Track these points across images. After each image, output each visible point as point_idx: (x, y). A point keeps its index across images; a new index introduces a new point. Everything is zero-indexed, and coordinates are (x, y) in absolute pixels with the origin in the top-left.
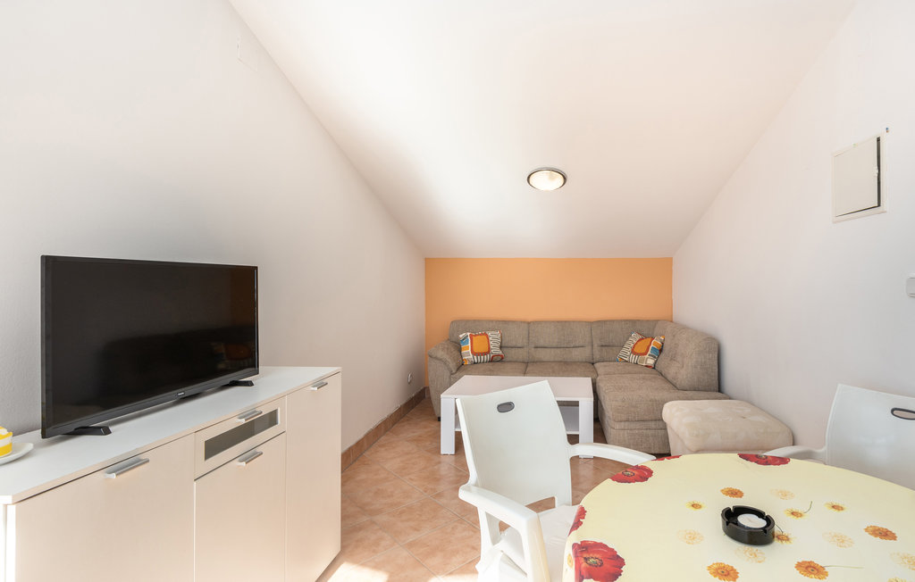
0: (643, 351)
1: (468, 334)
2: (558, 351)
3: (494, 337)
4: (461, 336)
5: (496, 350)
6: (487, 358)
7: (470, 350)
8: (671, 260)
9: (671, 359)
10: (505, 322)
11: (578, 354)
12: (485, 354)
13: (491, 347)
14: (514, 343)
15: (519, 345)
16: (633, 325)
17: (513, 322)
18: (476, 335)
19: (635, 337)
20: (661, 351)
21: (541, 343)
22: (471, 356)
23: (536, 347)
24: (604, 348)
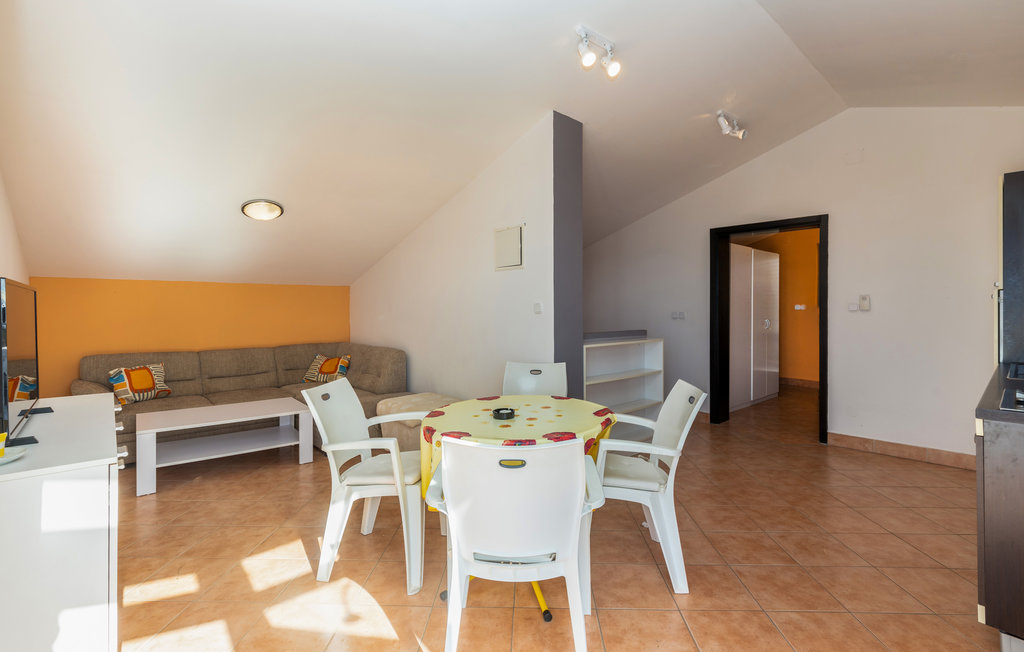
0: (333, 370)
1: (123, 369)
2: (239, 379)
3: (158, 370)
4: (111, 372)
5: (161, 385)
6: (151, 394)
7: (128, 387)
8: (348, 287)
9: (363, 373)
10: (166, 354)
11: (259, 380)
12: (150, 390)
13: (156, 382)
14: (182, 376)
15: (188, 377)
16: (316, 347)
17: (178, 353)
18: (132, 370)
19: (320, 359)
20: (348, 368)
21: (217, 372)
22: (131, 394)
23: (211, 378)
24: (289, 372)
